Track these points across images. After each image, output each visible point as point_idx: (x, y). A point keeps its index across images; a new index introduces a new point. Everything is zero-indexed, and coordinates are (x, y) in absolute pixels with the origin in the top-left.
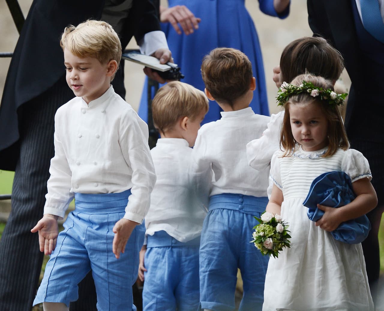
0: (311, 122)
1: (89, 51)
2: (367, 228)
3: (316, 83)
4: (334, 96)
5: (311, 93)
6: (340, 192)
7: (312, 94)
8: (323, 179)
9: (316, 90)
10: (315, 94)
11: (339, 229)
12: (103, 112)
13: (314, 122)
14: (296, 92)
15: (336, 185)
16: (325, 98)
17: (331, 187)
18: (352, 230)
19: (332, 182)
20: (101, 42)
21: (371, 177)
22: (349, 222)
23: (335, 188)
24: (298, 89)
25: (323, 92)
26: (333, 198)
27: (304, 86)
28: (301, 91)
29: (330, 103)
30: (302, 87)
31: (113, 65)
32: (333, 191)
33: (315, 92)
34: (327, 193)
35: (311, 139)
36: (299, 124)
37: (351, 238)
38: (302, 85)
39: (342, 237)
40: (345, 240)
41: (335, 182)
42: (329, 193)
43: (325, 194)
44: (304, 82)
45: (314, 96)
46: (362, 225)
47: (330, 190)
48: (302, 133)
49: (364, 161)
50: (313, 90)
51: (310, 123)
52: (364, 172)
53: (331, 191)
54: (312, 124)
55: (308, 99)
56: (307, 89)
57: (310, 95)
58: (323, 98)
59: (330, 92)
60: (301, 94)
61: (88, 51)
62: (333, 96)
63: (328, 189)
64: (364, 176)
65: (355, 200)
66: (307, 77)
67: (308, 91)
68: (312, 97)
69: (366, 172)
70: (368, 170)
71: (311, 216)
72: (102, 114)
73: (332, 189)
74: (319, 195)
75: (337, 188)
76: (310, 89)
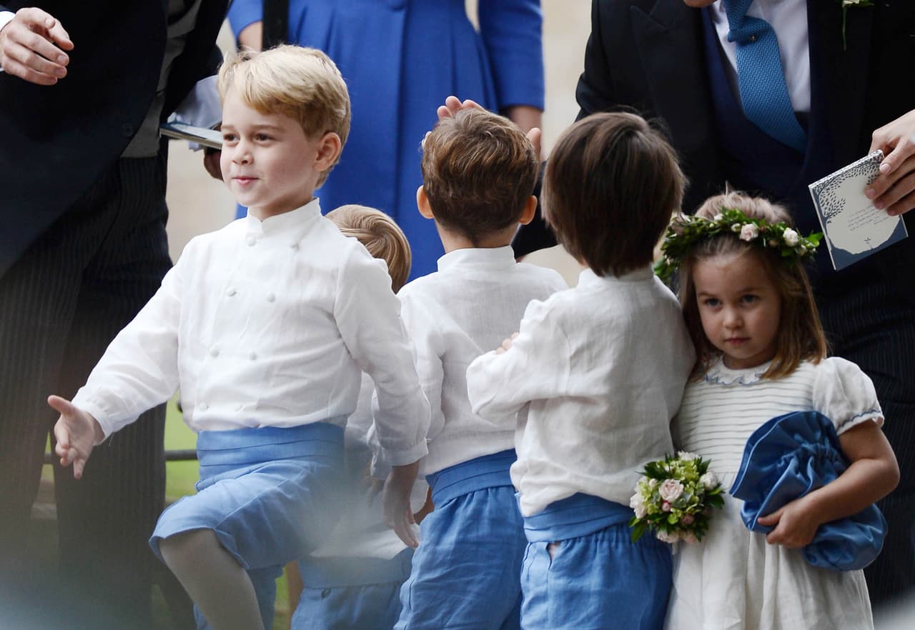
0: (744, 301)
1: (284, 99)
2: (880, 532)
3: (750, 211)
4: (793, 237)
5: (740, 233)
6: (811, 459)
7: (742, 236)
8: (770, 431)
9: (751, 225)
10: (750, 234)
11: (817, 540)
12: (294, 246)
13: (749, 298)
14: (705, 234)
15: (801, 443)
16: (772, 243)
17: (790, 449)
18: (846, 541)
19: (792, 436)
20: (312, 85)
21: (880, 419)
22: (838, 523)
23: (799, 450)
24: (712, 225)
25: (767, 229)
26: (797, 473)
27: (724, 218)
28: (717, 231)
29: (784, 254)
30: (719, 222)
31: (331, 145)
32: (795, 457)
33: (748, 231)
34: (783, 463)
35: (745, 336)
36: (718, 305)
37: (845, 558)
38: (718, 217)
39: (826, 558)
40: (833, 565)
41: (797, 437)
42: (787, 464)
43: (779, 465)
44: (724, 210)
45: (748, 239)
46: (868, 527)
47: (788, 455)
48: (725, 323)
49: (863, 383)
50: (744, 225)
51: (741, 300)
52: (864, 409)
53: (791, 458)
54: (746, 304)
55: (734, 247)
56: (732, 224)
57: (738, 238)
58: (767, 242)
59: (782, 229)
60: (717, 236)
61: (283, 101)
62: (791, 238)
63: (783, 454)
64: (865, 417)
65: (847, 471)
66: (730, 200)
67: (734, 228)
68: (743, 241)
69: (869, 407)
70: (872, 403)
71: (749, 520)
72: (291, 251)
73: (792, 454)
74: (766, 469)
75: (805, 450)
76: (738, 225)
